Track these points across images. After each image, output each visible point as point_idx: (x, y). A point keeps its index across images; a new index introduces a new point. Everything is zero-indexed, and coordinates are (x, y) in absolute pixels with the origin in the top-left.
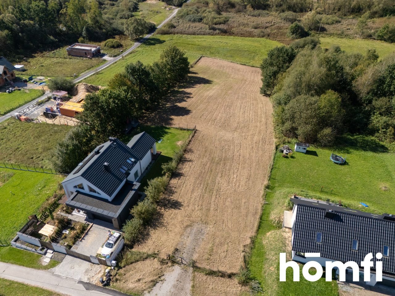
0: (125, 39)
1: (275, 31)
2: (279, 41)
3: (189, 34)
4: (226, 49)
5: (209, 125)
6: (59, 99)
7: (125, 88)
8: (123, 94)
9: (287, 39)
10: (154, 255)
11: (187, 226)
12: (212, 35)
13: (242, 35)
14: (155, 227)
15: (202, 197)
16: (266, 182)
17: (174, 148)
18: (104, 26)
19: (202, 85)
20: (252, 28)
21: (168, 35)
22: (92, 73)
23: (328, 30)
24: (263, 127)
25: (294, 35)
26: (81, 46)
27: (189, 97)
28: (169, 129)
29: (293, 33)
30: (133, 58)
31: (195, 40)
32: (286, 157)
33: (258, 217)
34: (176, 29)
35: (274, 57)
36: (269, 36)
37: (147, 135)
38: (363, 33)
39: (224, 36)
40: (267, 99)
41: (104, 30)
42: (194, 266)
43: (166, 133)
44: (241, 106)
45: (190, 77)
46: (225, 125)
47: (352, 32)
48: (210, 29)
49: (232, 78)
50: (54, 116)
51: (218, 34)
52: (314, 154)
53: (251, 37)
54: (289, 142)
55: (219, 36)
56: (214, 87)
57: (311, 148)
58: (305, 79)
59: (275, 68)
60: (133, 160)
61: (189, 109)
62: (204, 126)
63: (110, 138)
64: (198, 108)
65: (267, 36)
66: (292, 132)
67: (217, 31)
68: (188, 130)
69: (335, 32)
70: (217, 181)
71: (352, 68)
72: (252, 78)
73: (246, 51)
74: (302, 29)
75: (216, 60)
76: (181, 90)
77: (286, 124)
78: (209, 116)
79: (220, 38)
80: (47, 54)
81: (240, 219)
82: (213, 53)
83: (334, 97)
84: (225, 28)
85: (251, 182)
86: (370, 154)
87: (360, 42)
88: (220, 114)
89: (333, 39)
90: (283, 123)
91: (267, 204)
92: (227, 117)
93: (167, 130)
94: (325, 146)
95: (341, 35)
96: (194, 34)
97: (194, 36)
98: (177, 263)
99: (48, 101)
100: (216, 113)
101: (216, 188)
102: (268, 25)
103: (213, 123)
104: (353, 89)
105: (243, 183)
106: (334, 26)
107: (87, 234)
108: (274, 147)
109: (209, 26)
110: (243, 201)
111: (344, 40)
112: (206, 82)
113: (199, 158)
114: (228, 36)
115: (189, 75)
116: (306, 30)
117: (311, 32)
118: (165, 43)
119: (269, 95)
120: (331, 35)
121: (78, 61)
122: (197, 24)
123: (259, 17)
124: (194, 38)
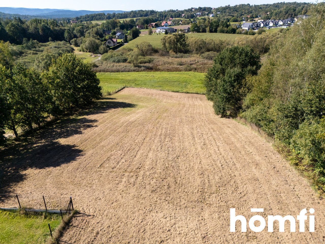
1: (201, 66)
3: (112, 71)
4: (153, 81)
5: (121, 187)
12: (138, 71)
13: (168, 70)
20: (178, 65)
27: (89, 127)
31: (119, 76)
34: (98, 68)
39: (150, 72)
44: (192, 133)
48: (135, 66)
49: (165, 102)
51: (144, 70)
53: (178, 71)
55: (145, 72)
56: (139, 111)
62: (107, 191)
64: (102, 144)
65: (194, 70)
67: (143, 68)
68: (49, 214)
73: (175, 81)
75: (142, 90)
78: (123, 160)
82: (138, 85)
84: (151, 66)
88: (152, 152)
92: (170, 159)
100: (141, 151)
102: (192, 62)
103: (132, 180)
109: (134, 64)
114: (154, 71)
122: (122, 64)
123: (183, 58)
124: (117, 74)
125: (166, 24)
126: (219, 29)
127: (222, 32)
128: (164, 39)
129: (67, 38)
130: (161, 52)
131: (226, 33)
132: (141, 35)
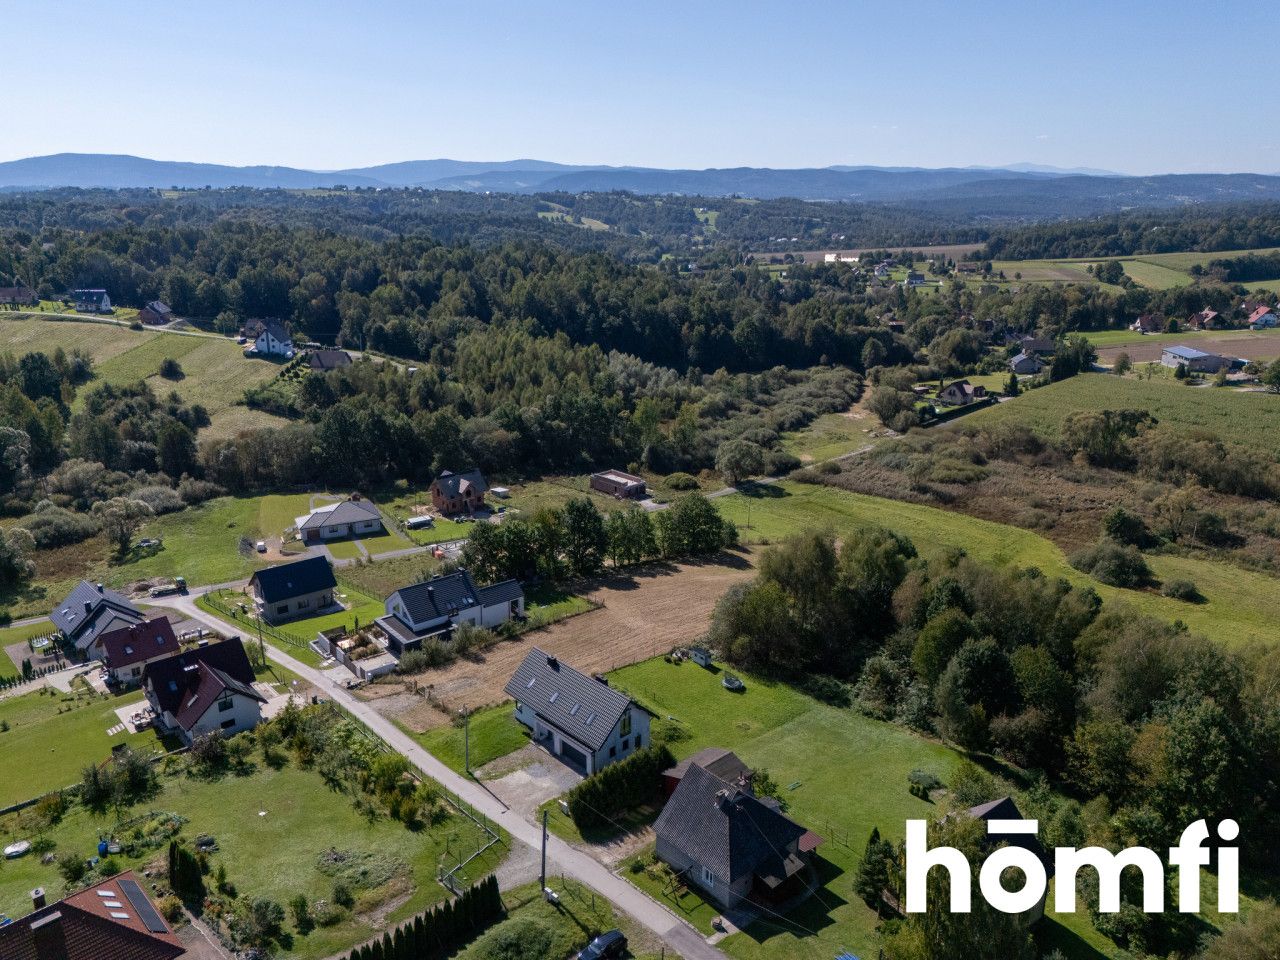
0: (718, 478)
9: (1092, 544)
11: (465, 677)
14: (437, 669)
19: (723, 567)
20: (1028, 505)
21: (807, 486)
28: (576, 597)
37: (516, 584)
39: (934, 509)
42: (430, 700)
43: (566, 601)
48: (915, 489)
51: (926, 502)
52: (715, 671)
53: (1001, 522)
55: (924, 507)
60: (471, 601)
61: (641, 585)
65: (1043, 527)
67: (927, 497)
76: (675, 565)
80: (562, 479)
93: (571, 598)
96: (868, 492)
97: (866, 497)
109: (913, 483)
112: (740, 566)
114: (945, 509)
118: (785, 498)
120: (1227, 558)
130: (1048, 453)
132: (1098, 364)
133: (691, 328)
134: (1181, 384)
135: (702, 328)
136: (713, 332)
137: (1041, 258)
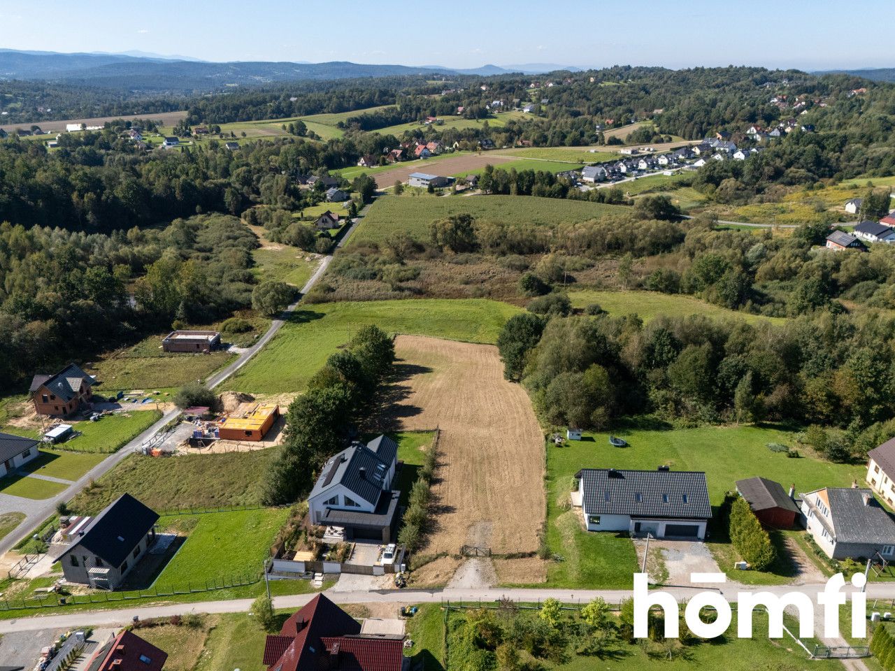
0: (252, 316)
1: (498, 286)
2: (508, 301)
3: (360, 300)
4: (429, 319)
5: (453, 422)
6: (198, 418)
7: (341, 385)
8: (341, 393)
9: (520, 298)
10: (445, 554)
11: (469, 526)
12: (400, 299)
13: (448, 295)
14: (432, 532)
15: (475, 498)
16: (544, 473)
17: (417, 454)
18: (209, 297)
19: (420, 375)
20: (461, 284)
21: (326, 305)
22: (224, 375)
23: (578, 279)
24: (523, 418)
25: (529, 291)
26: (186, 334)
27: (409, 393)
28: (402, 432)
29: (527, 288)
30: (282, 346)
31: (374, 309)
32: (559, 446)
33: (544, 506)
34: (336, 293)
35: (515, 329)
36: (490, 294)
37: (387, 438)
38: (629, 282)
39: (420, 300)
40: (516, 385)
41: (212, 304)
42: (491, 555)
43: (401, 438)
45: (397, 366)
46: (474, 421)
47: (613, 280)
48: (394, 290)
49: (456, 362)
50: (207, 442)
51: (410, 297)
52: (591, 439)
53: (463, 298)
54: (559, 431)
55: (412, 300)
56: (438, 377)
57: (587, 434)
58: (563, 353)
59: (520, 344)
60: (383, 466)
61: (417, 406)
62: (448, 424)
63: (354, 442)
64: (429, 404)
65: (487, 295)
66: (561, 419)
67: (407, 293)
68: (428, 432)
69: (589, 283)
70: (487, 481)
71: (616, 336)
72: (484, 360)
73: (461, 320)
74: (539, 282)
75: (420, 339)
76: (392, 384)
77: (551, 410)
78: (448, 412)
79: (414, 302)
80: (122, 352)
81: (525, 511)
82: (410, 328)
83: (599, 371)
84: (419, 287)
85: (526, 476)
86: (653, 433)
87: (627, 296)
88: (462, 408)
89: (587, 294)
90: (547, 409)
91: (551, 494)
92: (473, 411)
93: (400, 435)
94: (602, 430)
95: (599, 287)
96: (369, 299)
97: (370, 303)
98: (472, 556)
99: (178, 424)
100: (456, 408)
101: (488, 487)
102: (484, 277)
103: (457, 420)
104: (622, 361)
105: (518, 478)
106: (585, 272)
107: (353, 553)
108: (543, 438)
109: (392, 286)
110: (524, 495)
111: (604, 294)
112: (424, 370)
113: (456, 460)
115: (394, 363)
116: (546, 283)
117: (553, 285)
118: (325, 317)
119: (518, 381)
120: (584, 287)
121: (186, 359)
122: (369, 283)
123: (468, 265)
124: (370, 306)
125: (426, 151)
126: (534, 188)
127: (542, 194)
128: (434, 227)
129: (230, 205)
130: (428, 250)
131: (549, 196)
132: (377, 190)
133: (81, 196)
134: (434, 196)
135: (90, 195)
136: (104, 198)
137: (234, 121)
